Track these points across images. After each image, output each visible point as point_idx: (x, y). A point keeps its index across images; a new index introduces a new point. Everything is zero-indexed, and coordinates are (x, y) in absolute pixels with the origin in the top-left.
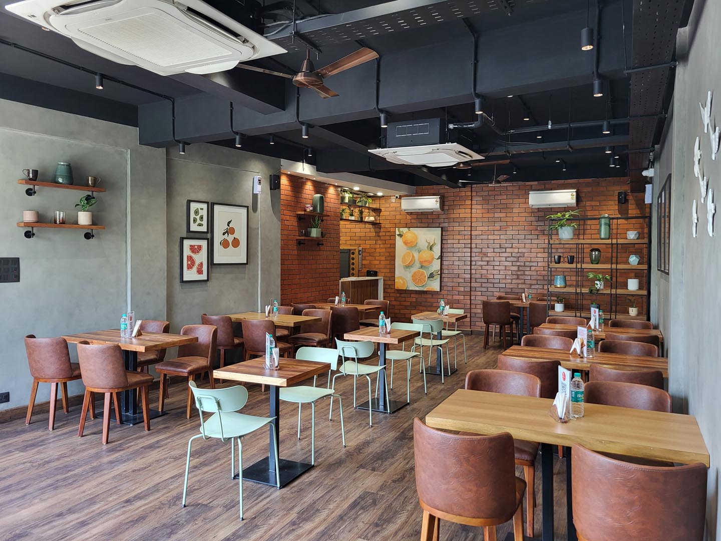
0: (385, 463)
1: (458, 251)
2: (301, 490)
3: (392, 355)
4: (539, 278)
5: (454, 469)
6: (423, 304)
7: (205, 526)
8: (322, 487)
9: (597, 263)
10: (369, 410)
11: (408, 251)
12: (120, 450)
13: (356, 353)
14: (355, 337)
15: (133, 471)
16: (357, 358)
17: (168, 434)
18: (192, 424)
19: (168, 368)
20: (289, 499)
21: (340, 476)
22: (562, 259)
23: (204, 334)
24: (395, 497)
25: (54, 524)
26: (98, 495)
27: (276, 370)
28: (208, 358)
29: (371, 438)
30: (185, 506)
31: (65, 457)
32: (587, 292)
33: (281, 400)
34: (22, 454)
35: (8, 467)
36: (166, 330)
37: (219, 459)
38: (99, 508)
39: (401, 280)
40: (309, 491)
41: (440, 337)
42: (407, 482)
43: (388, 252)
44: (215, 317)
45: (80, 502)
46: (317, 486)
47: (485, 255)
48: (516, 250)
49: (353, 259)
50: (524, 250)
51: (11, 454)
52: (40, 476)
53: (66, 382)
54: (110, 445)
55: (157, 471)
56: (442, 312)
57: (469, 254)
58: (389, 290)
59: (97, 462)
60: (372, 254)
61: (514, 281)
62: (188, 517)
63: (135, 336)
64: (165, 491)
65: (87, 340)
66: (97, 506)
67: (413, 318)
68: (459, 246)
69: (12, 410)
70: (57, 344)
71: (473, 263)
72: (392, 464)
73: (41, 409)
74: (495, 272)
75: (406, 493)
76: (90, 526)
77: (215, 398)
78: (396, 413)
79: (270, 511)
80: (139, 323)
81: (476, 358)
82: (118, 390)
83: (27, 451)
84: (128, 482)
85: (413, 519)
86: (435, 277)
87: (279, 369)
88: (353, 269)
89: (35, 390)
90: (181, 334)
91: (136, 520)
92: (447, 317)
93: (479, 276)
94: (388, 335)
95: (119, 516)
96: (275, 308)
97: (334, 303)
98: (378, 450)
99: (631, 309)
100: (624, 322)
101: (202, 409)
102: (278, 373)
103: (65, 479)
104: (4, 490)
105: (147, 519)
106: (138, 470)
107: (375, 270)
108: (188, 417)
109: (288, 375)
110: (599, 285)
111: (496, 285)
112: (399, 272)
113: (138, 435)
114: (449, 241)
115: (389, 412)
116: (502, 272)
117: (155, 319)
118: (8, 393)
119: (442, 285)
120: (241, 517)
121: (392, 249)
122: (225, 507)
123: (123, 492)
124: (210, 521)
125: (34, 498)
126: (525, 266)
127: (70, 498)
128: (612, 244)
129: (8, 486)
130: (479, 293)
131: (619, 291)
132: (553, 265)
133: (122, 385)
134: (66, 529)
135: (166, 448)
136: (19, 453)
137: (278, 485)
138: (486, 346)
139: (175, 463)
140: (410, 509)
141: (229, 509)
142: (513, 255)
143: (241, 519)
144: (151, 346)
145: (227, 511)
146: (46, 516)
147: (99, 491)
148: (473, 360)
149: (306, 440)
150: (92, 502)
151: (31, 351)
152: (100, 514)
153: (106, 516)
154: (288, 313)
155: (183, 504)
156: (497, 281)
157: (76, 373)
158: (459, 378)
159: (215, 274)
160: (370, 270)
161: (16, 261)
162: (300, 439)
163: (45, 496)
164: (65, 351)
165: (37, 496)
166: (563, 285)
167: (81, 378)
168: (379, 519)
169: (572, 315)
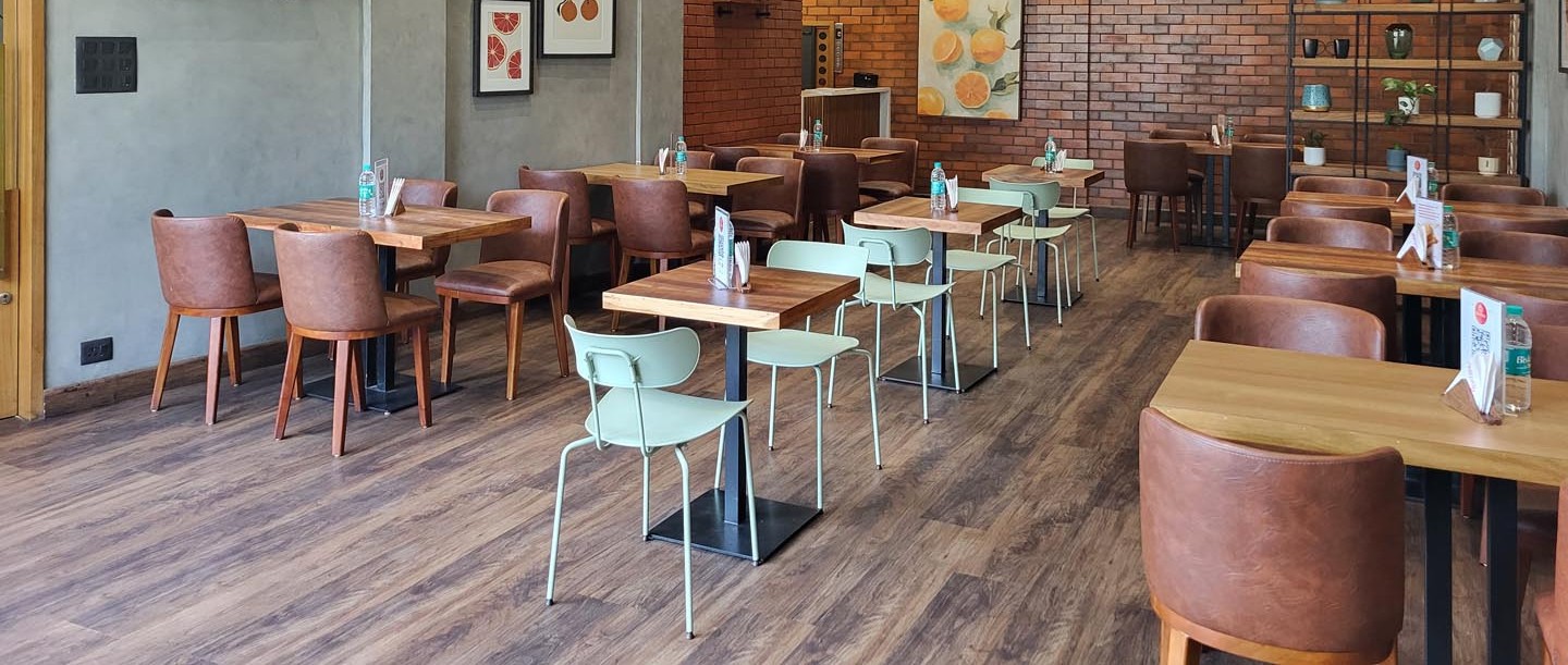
0: (984, 507)
1: (1060, 31)
2: (807, 568)
3: (957, 260)
4: (1245, 90)
5: (1265, 534)
6: (980, 148)
7: (608, 651)
8: (854, 562)
9: (1404, 58)
10: (922, 386)
11: (948, 31)
12: (376, 471)
13: (893, 257)
14: (877, 220)
15: (416, 519)
16: (895, 267)
17: (474, 436)
18: (522, 411)
19: (464, 286)
20: (786, 589)
21: (889, 536)
22: (1320, 49)
23: (541, 209)
24: (1029, 588)
25: (262, 642)
26: (348, 575)
27: (745, 292)
28: (550, 265)
29: (933, 447)
30: (552, 603)
31: (255, 484)
32: (1382, 120)
33: (751, 362)
34: (155, 478)
35: (132, 510)
36: (452, 201)
37: (601, 493)
38: (356, 606)
39: (931, 97)
40: (826, 571)
41: (1045, 221)
42: (1046, 552)
43: (903, 33)
44: (549, 174)
45: (311, 590)
46: (842, 560)
47: (1123, 39)
48: (1193, 30)
49: (823, 47)
50: (1210, 30)
51: (131, 478)
52: (208, 531)
53: (236, 318)
54: (349, 460)
55: (470, 519)
56: (1050, 166)
57: (1085, 38)
58: (904, 118)
59: (329, 497)
60: (866, 38)
61: (1187, 99)
62: (565, 628)
63: (392, 214)
64: (497, 567)
65: (295, 222)
66: (351, 602)
67: (985, 177)
68: (1062, 19)
69: (118, 379)
70: (225, 229)
71: (1095, 58)
72: (999, 509)
73: (186, 376)
74: (1144, 78)
75: (1052, 579)
76: (347, 647)
77: (629, 355)
78: (974, 392)
79: (749, 617)
80: (398, 184)
81: (1115, 269)
82: (365, 334)
83: (166, 470)
84: (409, 544)
85: (1087, 643)
86: (1007, 90)
87: (752, 291)
88: (823, 71)
89: (172, 333)
90: (488, 210)
91: (448, 635)
92: (1060, 175)
93: (1107, 86)
94: (952, 216)
95: (406, 624)
96: (679, 154)
97: (798, 144)
98: (959, 476)
99: (1482, 161)
100: (1475, 189)
101: (595, 382)
102: (747, 299)
103: (265, 537)
104: (132, 561)
105: (473, 633)
106: (425, 517)
107: (875, 72)
108: (510, 396)
109: (778, 303)
110: (1408, 105)
111: (1146, 107)
112: (927, 76)
113: (405, 437)
114: (1040, 9)
115: (958, 388)
116: (1159, 78)
117: (422, 177)
118: (111, 339)
119: (1024, 105)
120: (689, 630)
121: (911, 26)
122: (644, 606)
123: (404, 568)
124: (618, 640)
125: (204, 580)
126: (1211, 64)
127: (286, 582)
128: (1439, 13)
129: (141, 552)
130: (1108, 125)
131: (1457, 120)
132: (1299, 61)
133: (375, 325)
134: (292, 655)
135: (476, 467)
136: (148, 476)
137: (755, 557)
138: (1131, 243)
139: (504, 502)
140: (1071, 617)
141: (654, 612)
142: (1185, 41)
143: (688, 637)
144: (434, 236)
145: (650, 616)
146: (239, 623)
147: (347, 563)
148: (1111, 274)
149: (787, 451)
150: (339, 589)
151: (165, 246)
152: (362, 619)
153: (378, 623)
154: (703, 165)
155: (549, 597)
156: (1149, 98)
157: (264, 295)
158: (1091, 314)
159: (549, 77)
160: (863, 72)
161: (130, 44)
162: (772, 449)
163: (229, 576)
164: (241, 247)
165: (210, 576)
166: (1323, 105)
167: (282, 305)
168: (1007, 641)
169: (1346, 174)
